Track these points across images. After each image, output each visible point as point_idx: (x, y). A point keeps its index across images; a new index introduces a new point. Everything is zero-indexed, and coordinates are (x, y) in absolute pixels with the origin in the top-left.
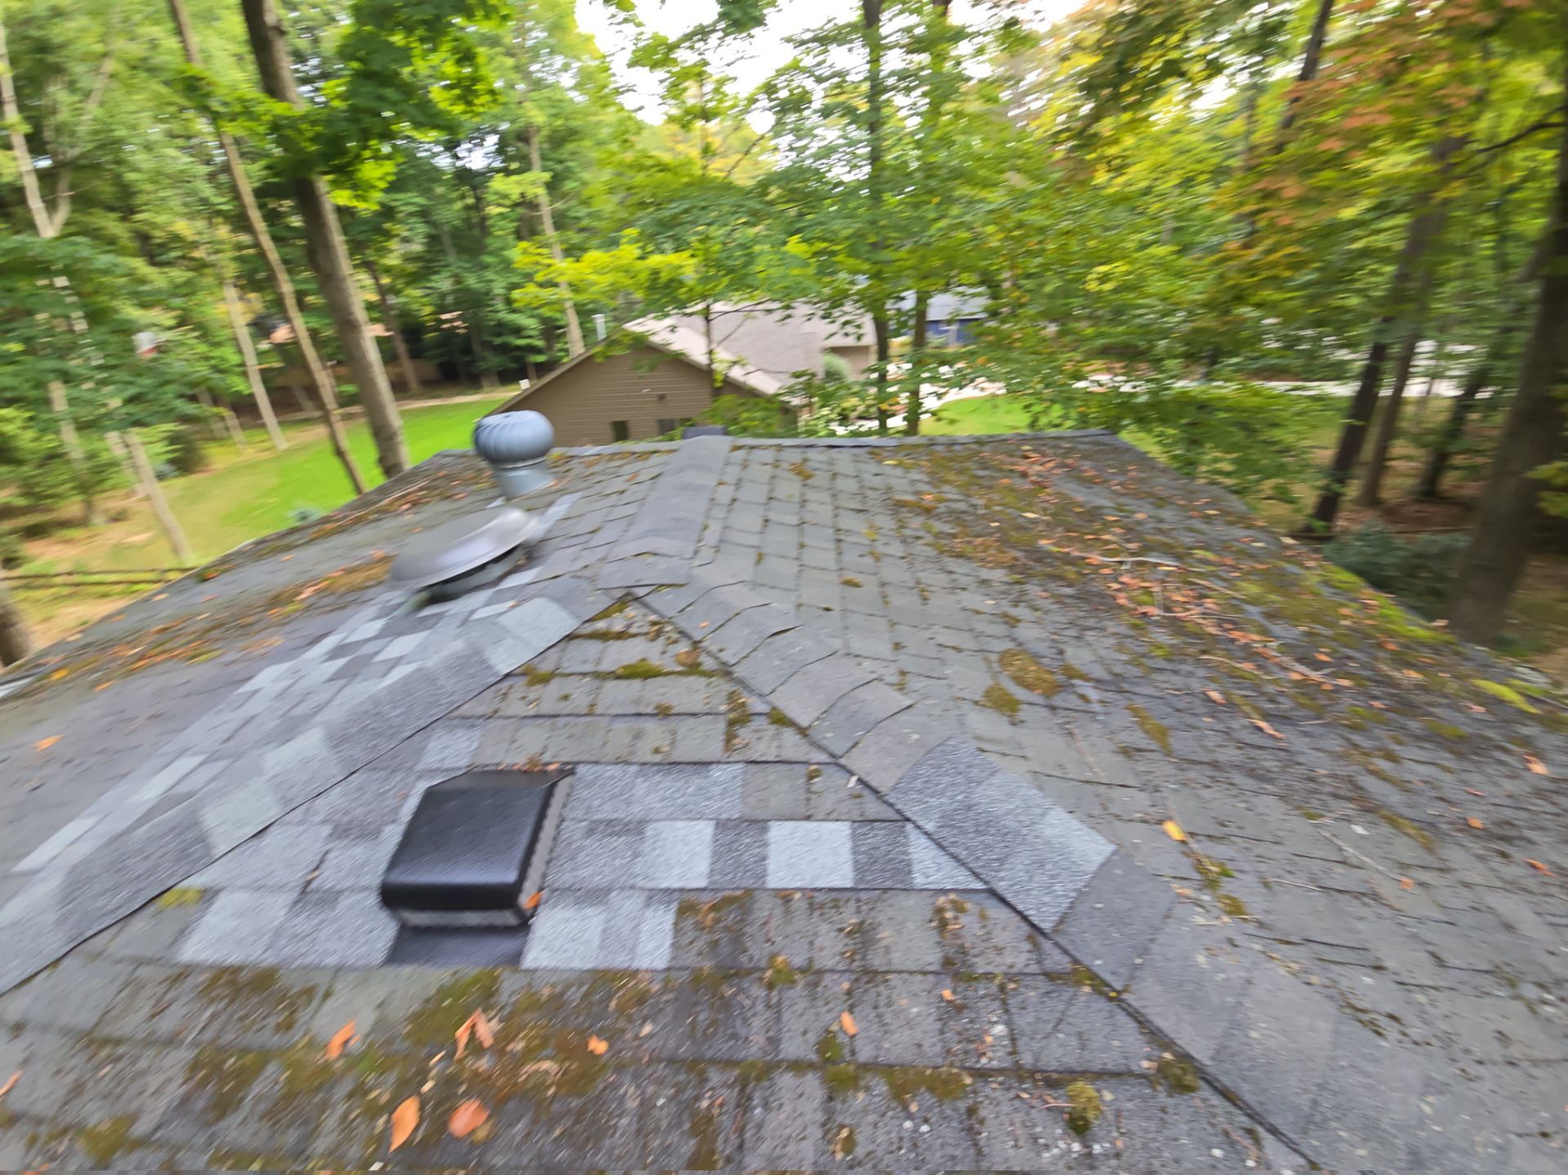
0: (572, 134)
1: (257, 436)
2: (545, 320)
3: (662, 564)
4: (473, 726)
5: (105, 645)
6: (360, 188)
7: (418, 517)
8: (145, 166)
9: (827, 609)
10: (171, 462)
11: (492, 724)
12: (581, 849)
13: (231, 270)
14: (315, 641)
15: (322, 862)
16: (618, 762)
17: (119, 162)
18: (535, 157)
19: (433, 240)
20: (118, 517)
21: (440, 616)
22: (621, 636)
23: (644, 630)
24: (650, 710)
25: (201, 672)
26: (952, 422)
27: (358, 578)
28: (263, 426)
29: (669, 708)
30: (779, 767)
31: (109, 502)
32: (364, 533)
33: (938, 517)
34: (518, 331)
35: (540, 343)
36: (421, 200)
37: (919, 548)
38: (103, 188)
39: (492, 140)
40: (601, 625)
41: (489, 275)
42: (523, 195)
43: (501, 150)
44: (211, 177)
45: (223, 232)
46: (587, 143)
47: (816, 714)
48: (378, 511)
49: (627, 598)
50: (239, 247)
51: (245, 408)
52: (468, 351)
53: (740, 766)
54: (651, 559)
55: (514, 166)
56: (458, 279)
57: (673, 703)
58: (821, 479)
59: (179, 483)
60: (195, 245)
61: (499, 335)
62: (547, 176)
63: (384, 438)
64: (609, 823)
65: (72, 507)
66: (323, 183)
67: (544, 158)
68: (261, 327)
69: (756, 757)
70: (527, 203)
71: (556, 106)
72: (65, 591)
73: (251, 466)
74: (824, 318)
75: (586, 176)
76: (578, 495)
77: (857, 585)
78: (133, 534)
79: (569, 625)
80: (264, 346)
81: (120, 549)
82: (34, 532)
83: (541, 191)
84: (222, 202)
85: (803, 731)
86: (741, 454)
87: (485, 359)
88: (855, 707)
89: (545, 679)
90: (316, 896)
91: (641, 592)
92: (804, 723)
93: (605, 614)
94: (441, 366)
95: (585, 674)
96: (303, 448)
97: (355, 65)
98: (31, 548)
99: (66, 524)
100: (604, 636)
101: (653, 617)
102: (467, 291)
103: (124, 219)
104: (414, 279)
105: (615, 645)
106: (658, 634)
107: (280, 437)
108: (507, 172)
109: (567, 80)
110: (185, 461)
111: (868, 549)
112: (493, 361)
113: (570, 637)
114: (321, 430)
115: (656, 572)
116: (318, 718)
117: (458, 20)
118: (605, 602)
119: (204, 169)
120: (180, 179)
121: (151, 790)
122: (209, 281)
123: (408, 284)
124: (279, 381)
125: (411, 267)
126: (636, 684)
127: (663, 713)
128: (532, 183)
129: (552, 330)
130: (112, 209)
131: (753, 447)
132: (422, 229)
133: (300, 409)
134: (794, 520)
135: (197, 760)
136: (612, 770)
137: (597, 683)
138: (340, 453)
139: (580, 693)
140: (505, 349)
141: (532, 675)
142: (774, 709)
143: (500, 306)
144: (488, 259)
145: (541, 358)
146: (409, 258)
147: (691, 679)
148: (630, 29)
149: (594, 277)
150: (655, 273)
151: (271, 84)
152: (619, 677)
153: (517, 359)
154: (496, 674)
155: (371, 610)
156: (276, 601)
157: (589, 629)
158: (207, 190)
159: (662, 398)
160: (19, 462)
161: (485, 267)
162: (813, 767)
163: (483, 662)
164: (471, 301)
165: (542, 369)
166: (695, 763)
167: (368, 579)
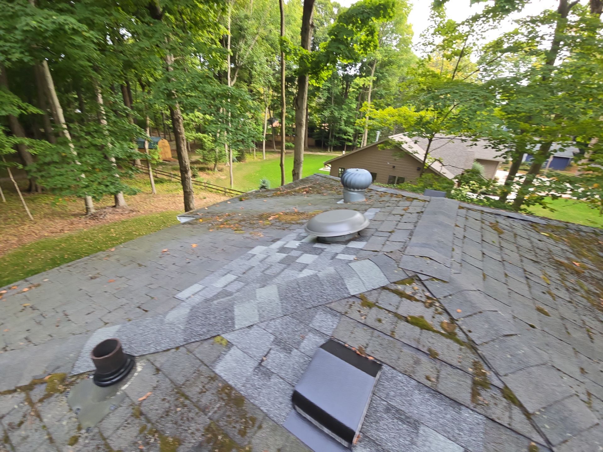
0: (390, 63)
1: (259, 154)
2: (356, 130)
3: (436, 266)
4: (336, 316)
5: (213, 214)
6: (318, 79)
7: (309, 199)
8: (258, 70)
9: (533, 327)
10: (237, 157)
11: (344, 318)
12: (382, 418)
13: (269, 103)
14: (274, 241)
15: (268, 353)
16: (404, 373)
17: (252, 68)
18: (373, 72)
19: (329, 98)
20: (221, 170)
21: (322, 250)
22: (410, 298)
23: (424, 299)
24: (425, 350)
25: (237, 237)
26: (552, 210)
27: (289, 218)
28: (262, 151)
29: (437, 354)
30: (509, 432)
31: (220, 166)
32: (290, 199)
33: (585, 278)
34: (345, 133)
35: (352, 139)
36: (330, 85)
37: (578, 297)
38: (246, 75)
39: (359, 65)
40: (400, 287)
41: (343, 112)
42: (364, 85)
43: (361, 69)
44: (274, 75)
45: (271, 92)
46: (394, 66)
47: (539, 407)
48: (295, 192)
49: (414, 278)
50: (273, 96)
51: (259, 145)
52: (327, 137)
53: (480, 417)
54: (429, 261)
55: (364, 74)
56: (332, 112)
57: (439, 352)
58: (507, 235)
59: (237, 164)
60: (262, 95)
61: (338, 133)
62: (375, 78)
63: (297, 163)
64: (398, 411)
65: (212, 165)
66: (308, 77)
67: (376, 71)
68: (271, 121)
69: (493, 417)
70: (365, 88)
71: (388, 53)
72: (204, 188)
73: (255, 163)
74: (493, 148)
75: (390, 79)
76: (379, 209)
77: (546, 314)
78: (222, 176)
79: (384, 282)
80: (270, 127)
81: (218, 179)
82: (202, 169)
83: (371, 84)
84: (274, 82)
85: (528, 415)
86: (464, 211)
87: (331, 141)
88: (566, 414)
89: (370, 306)
90: (264, 370)
91: (423, 278)
92: (530, 411)
93: (402, 282)
94: (316, 141)
95: (389, 311)
96: (270, 160)
97: (333, 37)
98: (200, 174)
99: (208, 169)
100: (401, 294)
101: (428, 294)
102: (334, 117)
103: (248, 85)
104: (318, 111)
105: (406, 302)
106: (431, 305)
107: (265, 156)
108: (361, 76)
109: (394, 43)
110: (240, 158)
111: (546, 289)
112: (334, 142)
113: (384, 288)
114: (278, 156)
115: (430, 269)
116: (276, 280)
117: (373, 18)
118: (403, 276)
119: (272, 72)
120: (266, 75)
121: (220, 283)
122: (263, 106)
123: (315, 113)
124: (270, 139)
125: (318, 107)
126: (417, 330)
127: (432, 355)
128: (368, 81)
129: (358, 134)
130: (246, 82)
131: (469, 209)
132: (326, 94)
133: (273, 148)
134: (499, 258)
135: (234, 277)
136: (401, 377)
137: (396, 319)
138: (281, 165)
139: (387, 323)
140: (339, 139)
141: (363, 300)
142: (506, 387)
143: (343, 123)
144: (344, 106)
145: (350, 144)
146: (318, 104)
147: (449, 341)
148: (438, 19)
149: (388, 118)
150: (421, 118)
151: (304, 44)
152: (407, 321)
153: (341, 143)
154: (349, 293)
155: (294, 235)
156: (261, 217)
157: (393, 287)
158: (271, 78)
159: (394, 167)
160: (205, 150)
161: (342, 109)
162: (533, 444)
163: (344, 285)
164: (333, 120)
165: (349, 148)
166: (451, 399)
167: (292, 220)
